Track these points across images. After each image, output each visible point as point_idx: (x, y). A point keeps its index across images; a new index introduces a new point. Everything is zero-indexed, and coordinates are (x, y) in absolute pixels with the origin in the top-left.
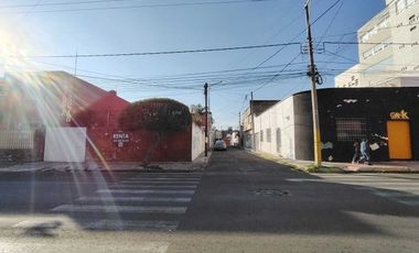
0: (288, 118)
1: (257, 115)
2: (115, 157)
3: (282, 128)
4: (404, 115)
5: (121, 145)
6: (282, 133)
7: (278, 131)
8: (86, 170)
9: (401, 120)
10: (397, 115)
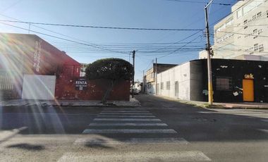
0: (185, 75)
1: (158, 73)
2: (76, 97)
3: (179, 81)
4: (251, 76)
5: (81, 89)
6: (180, 84)
7: (177, 83)
8: (61, 105)
9: (250, 79)
10: (248, 76)
